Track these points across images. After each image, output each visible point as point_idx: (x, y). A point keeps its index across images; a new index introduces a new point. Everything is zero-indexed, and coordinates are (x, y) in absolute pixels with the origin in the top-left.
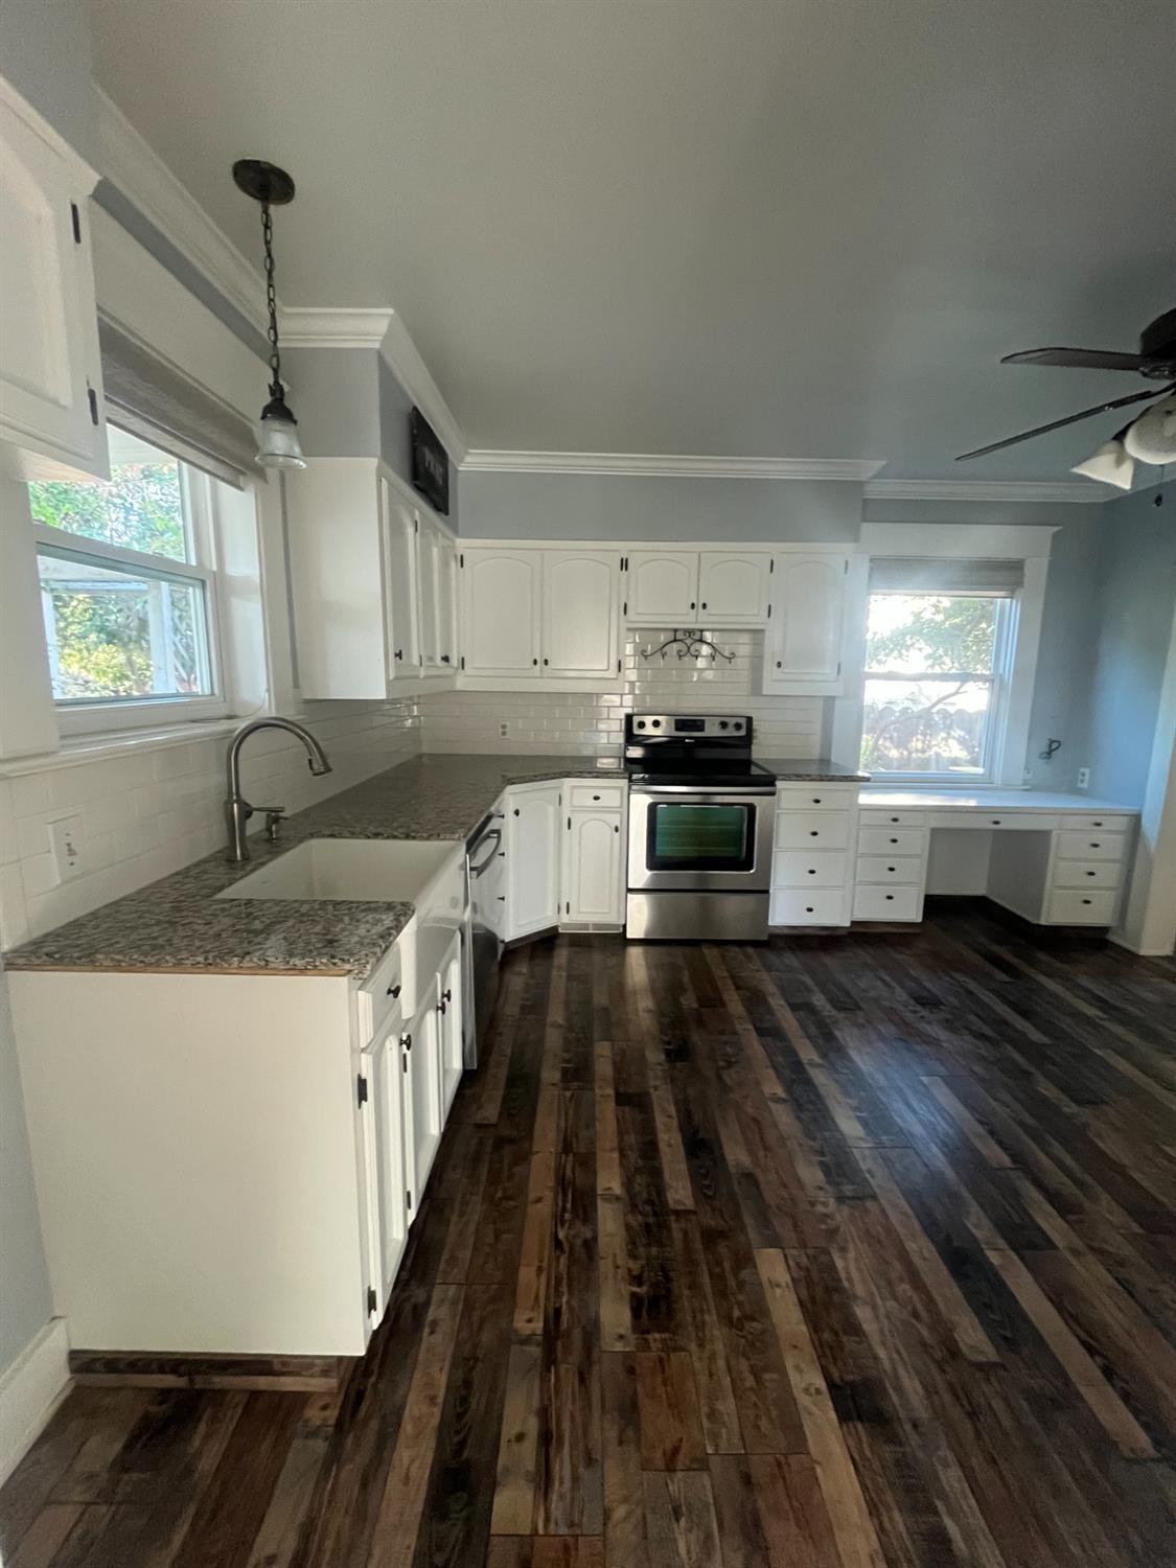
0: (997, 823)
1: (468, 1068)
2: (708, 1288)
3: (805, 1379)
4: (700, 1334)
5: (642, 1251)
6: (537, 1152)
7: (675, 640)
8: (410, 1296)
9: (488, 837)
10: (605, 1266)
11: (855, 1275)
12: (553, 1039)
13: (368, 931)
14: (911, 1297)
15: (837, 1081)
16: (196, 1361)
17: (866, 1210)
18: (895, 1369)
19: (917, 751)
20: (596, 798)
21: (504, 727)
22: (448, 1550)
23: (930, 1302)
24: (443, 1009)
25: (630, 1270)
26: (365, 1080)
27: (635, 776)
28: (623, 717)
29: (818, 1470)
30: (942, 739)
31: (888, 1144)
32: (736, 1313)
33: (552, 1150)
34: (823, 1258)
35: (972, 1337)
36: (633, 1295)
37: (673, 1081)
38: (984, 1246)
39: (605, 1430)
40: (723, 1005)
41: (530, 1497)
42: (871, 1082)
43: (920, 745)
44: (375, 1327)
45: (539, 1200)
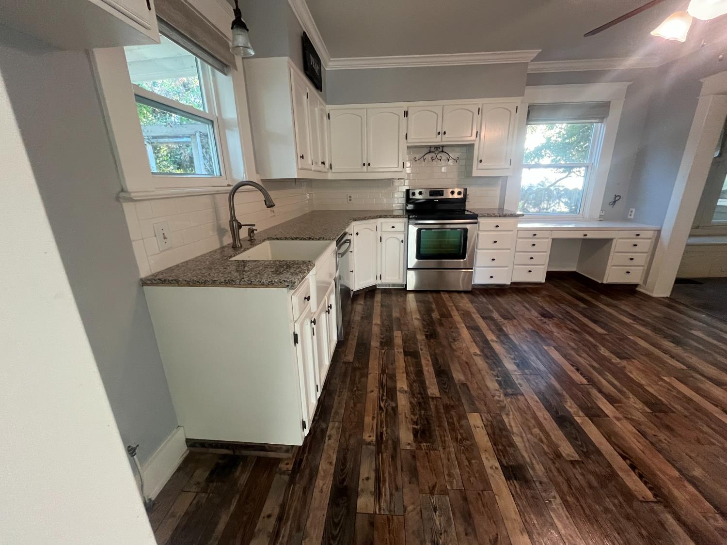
0: (586, 235)
1: (339, 340)
2: (447, 427)
3: (490, 463)
4: (444, 444)
5: (417, 411)
6: (371, 373)
7: (430, 152)
8: (320, 425)
9: (345, 242)
10: (401, 417)
11: (513, 424)
12: (376, 330)
13: (295, 271)
14: (539, 434)
15: (504, 348)
16: (235, 444)
17: (518, 399)
18: (531, 460)
19: (544, 209)
20: (393, 227)
21: (350, 197)
22: (340, 517)
23: (548, 436)
24: (328, 312)
25: (412, 419)
26: (297, 334)
27: (411, 217)
28: (405, 190)
29: (497, 497)
30: (557, 203)
31: (528, 373)
32: (459, 437)
33: (377, 372)
34: (498, 418)
35: (567, 449)
36: (414, 429)
37: (429, 346)
38: (574, 415)
39: (402, 478)
40: (451, 317)
41: (372, 500)
42: (519, 348)
43: (545, 206)
44: (306, 435)
45: (372, 391)
